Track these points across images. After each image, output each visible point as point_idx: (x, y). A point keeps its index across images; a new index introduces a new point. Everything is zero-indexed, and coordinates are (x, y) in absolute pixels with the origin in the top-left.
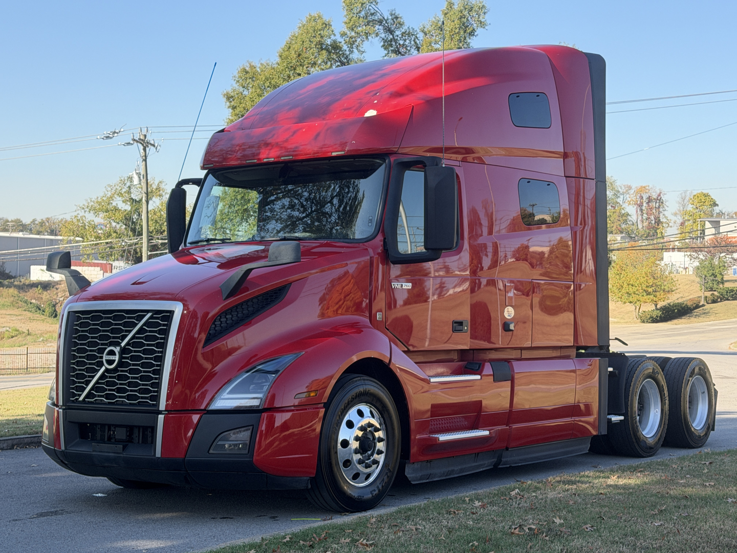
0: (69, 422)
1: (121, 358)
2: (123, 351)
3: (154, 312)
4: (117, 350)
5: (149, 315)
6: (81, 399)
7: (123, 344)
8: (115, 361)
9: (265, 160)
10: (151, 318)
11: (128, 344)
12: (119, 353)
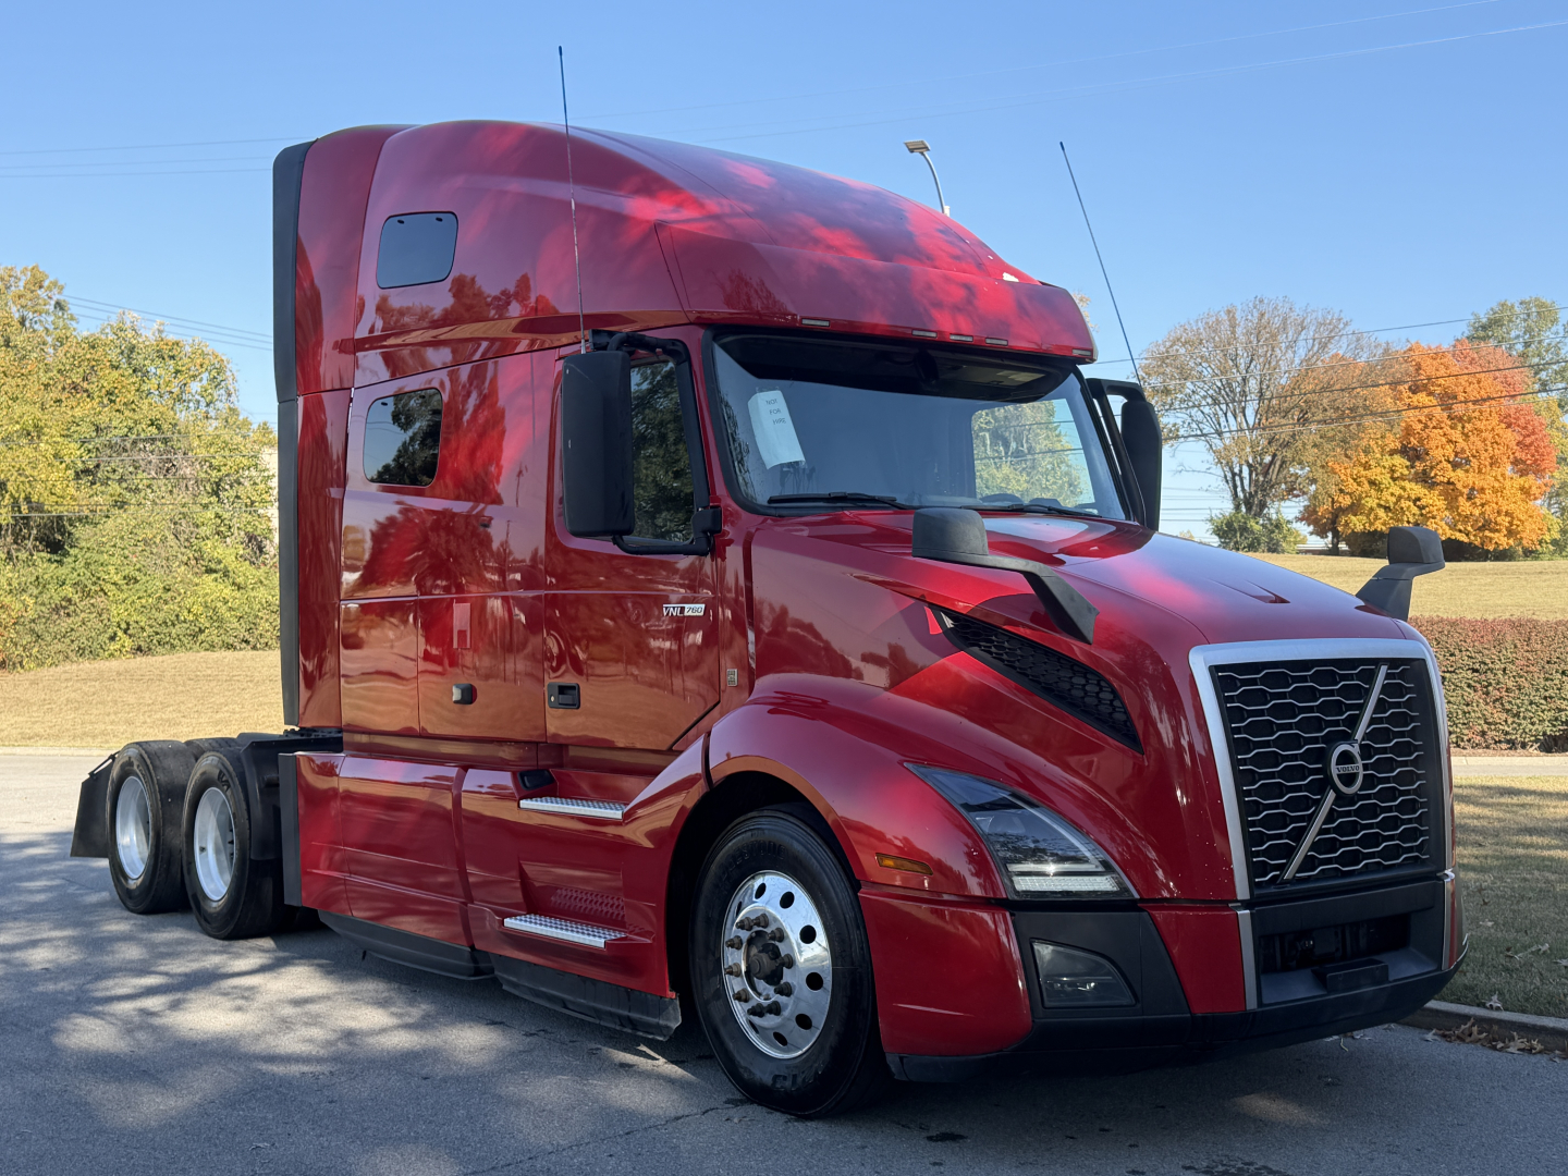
3: (1388, 664)
4: (1356, 750)
5: (1384, 669)
7: (1359, 737)
9: (953, 337)
12: (1360, 756)
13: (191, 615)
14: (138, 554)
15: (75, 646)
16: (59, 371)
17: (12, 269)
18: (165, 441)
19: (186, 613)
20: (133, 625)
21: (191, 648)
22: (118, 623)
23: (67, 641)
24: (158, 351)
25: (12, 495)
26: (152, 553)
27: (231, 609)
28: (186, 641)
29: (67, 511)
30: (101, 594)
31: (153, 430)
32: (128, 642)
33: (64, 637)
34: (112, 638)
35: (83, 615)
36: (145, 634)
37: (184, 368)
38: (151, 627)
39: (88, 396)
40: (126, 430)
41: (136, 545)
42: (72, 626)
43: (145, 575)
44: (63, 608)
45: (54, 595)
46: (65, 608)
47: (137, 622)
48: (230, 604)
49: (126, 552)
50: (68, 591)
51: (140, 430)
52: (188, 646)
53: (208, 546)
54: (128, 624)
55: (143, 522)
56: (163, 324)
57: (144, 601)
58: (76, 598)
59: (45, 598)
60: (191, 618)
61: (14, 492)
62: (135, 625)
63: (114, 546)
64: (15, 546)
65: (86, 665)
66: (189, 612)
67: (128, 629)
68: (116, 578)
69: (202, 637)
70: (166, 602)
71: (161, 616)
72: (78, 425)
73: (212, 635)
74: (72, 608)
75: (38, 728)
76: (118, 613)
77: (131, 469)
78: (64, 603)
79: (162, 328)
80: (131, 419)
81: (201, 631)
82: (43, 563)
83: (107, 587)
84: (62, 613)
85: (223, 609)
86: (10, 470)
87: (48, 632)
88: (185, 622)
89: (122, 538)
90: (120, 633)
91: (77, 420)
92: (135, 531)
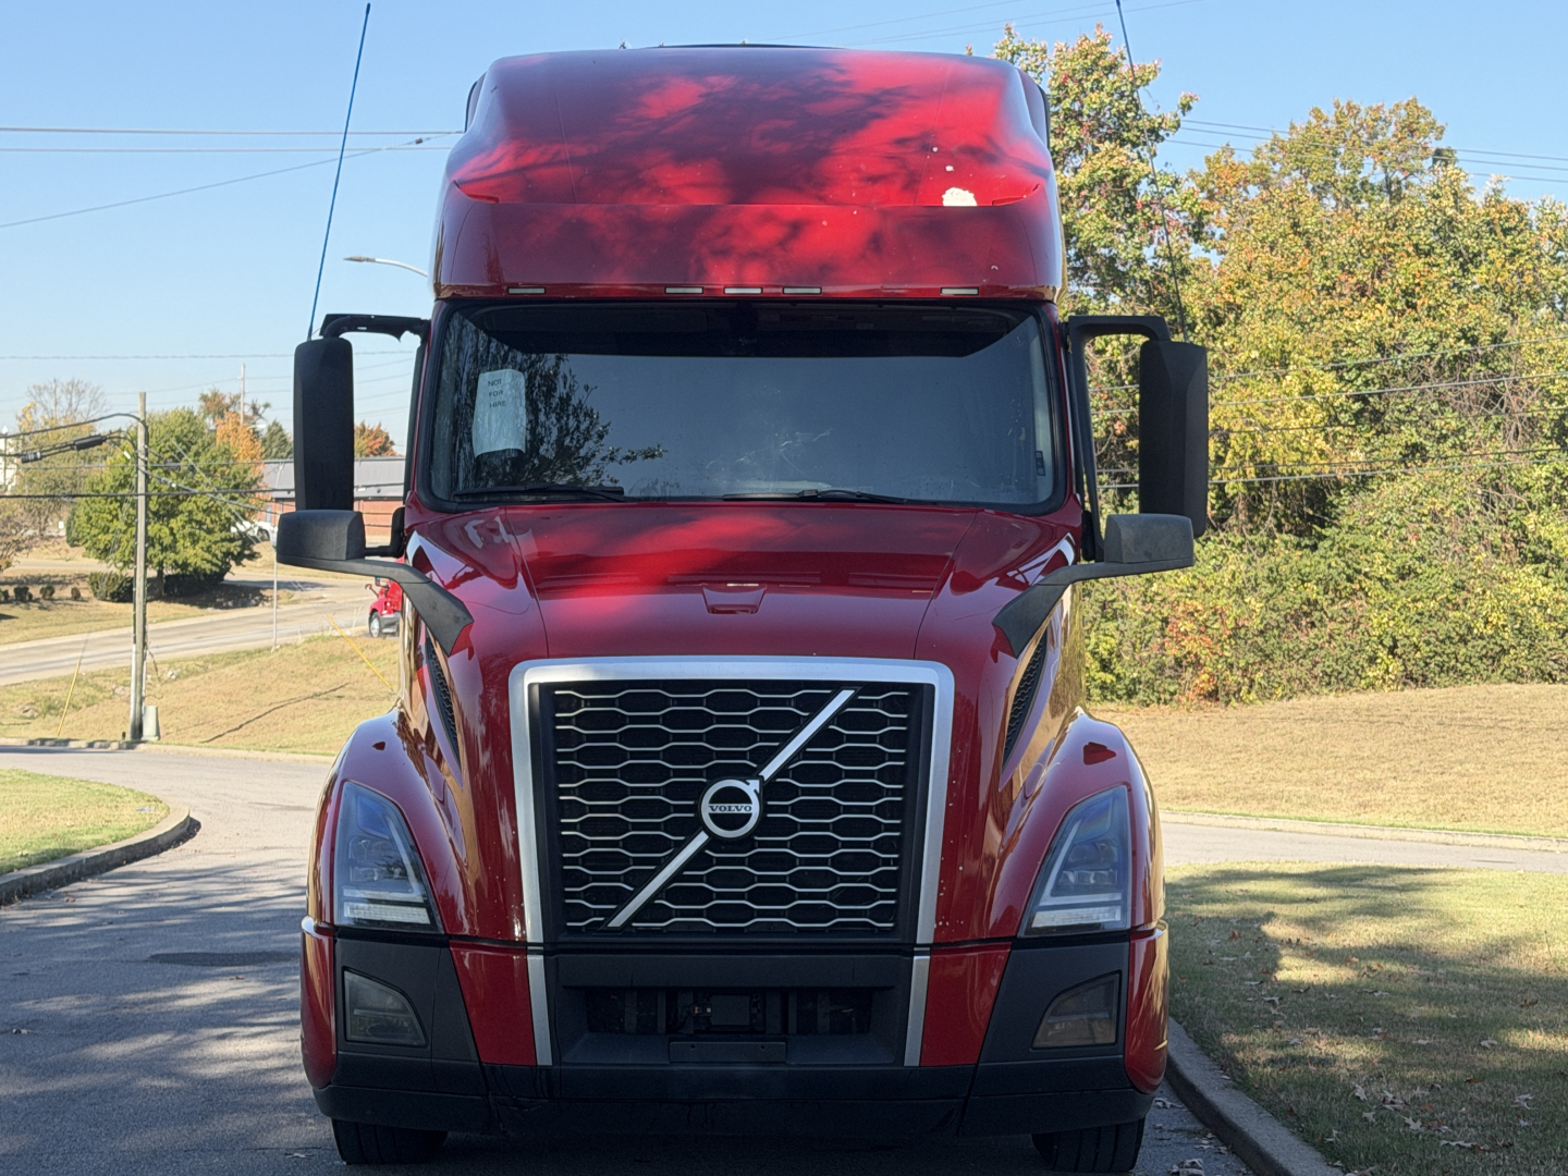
0: (565, 987)
1: (765, 809)
2: (769, 790)
3: (859, 688)
4: (751, 788)
5: (845, 695)
6: (617, 922)
7: (767, 773)
8: (748, 816)
9: (730, 291)
10: (851, 702)
11: (782, 772)
12: (758, 795)
13: (1489, 627)
14: (1421, 535)
15: (1318, 671)
16: (1342, 266)
17: (1378, 108)
18: (1486, 360)
19: (1480, 624)
20: (1402, 641)
21: (1488, 677)
22: (1379, 637)
23: (1307, 663)
24: (1488, 224)
25: (1235, 454)
26: (1442, 532)
27: (1552, 618)
28: (1482, 667)
29: (1313, 472)
30: (1360, 594)
31: (1464, 346)
32: (1395, 666)
33: (1304, 657)
34: (1372, 660)
35: (1332, 625)
36: (1418, 655)
37: (1524, 246)
38: (1428, 643)
39: (1378, 301)
40: (1427, 347)
41: (1420, 522)
42: (1316, 641)
43: (1430, 566)
44: (1306, 614)
45: (1293, 596)
46: (1307, 615)
47: (1408, 637)
48: (1549, 611)
49: (1403, 531)
50: (1312, 591)
51: (1447, 346)
52: (1485, 674)
53: (1531, 521)
54: (1395, 641)
55: (1434, 486)
56: (1499, 181)
57: (1420, 605)
58: (1323, 601)
59: (1280, 601)
60: (1489, 631)
61: (1237, 448)
62: (1406, 641)
63: (1389, 523)
64: (1250, 526)
65: (1329, 699)
66: (1487, 623)
67: (1395, 646)
68: (1381, 571)
69: (1505, 660)
70: (1456, 607)
71: (1443, 628)
72: (1354, 344)
73: (1518, 657)
74: (1317, 615)
75: (1203, 787)
76: (1378, 621)
77: (1435, 406)
78: (1305, 608)
79: (1499, 187)
80: (1434, 330)
81: (1504, 652)
82: (1285, 552)
83: (1367, 584)
84: (1304, 623)
85: (1537, 618)
86: (1234, 417)
87: (1280, 648)
88: (1482, 637)
89: (1401, 511)
90: (1383, 653)
91: (1353, 338)
92: (1420, 500)
